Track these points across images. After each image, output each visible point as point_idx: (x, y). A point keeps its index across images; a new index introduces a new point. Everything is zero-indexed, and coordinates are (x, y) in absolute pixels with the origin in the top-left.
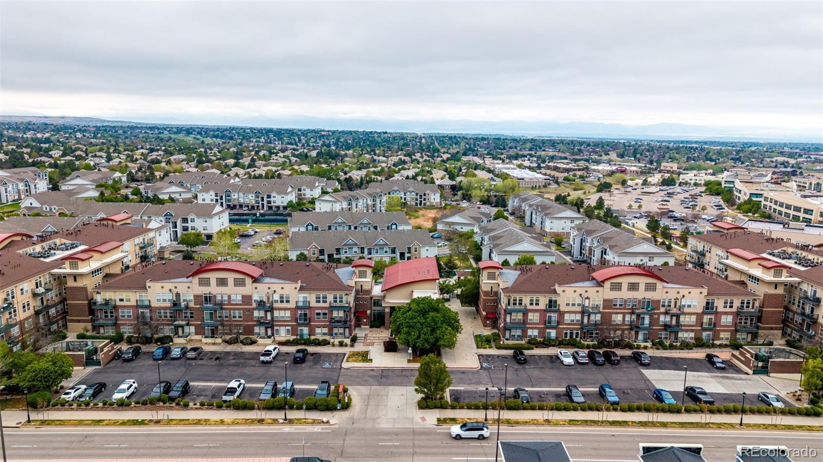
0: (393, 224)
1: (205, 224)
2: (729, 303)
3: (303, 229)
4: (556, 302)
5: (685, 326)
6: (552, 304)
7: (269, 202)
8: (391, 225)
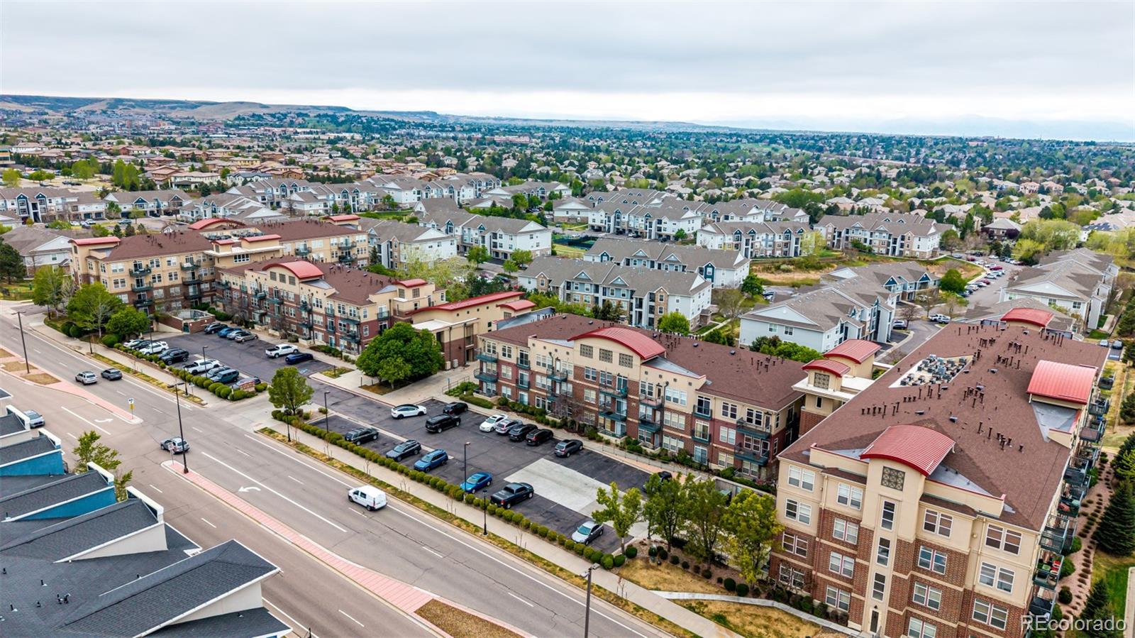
0: (707, 266)
1: (511, 242)
2: (730, 409)
3: (598, 260)
4: (527, 356)
5: (670, 428)
6: (524, 358)
7: (659, 229)
8: (706, 267)
